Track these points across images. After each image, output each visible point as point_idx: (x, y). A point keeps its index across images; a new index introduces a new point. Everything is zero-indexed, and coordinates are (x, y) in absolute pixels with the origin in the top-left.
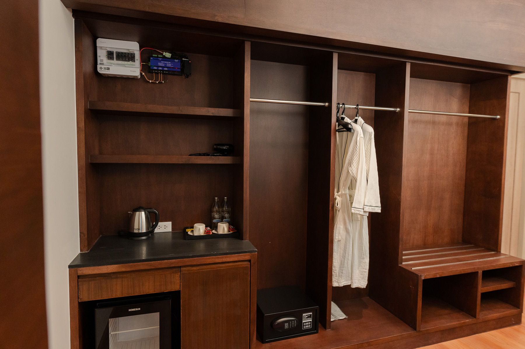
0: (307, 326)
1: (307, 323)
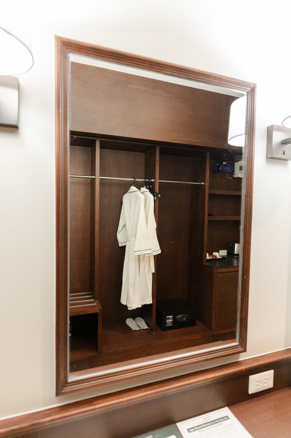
0: (169, 324)
1: (169, 323)
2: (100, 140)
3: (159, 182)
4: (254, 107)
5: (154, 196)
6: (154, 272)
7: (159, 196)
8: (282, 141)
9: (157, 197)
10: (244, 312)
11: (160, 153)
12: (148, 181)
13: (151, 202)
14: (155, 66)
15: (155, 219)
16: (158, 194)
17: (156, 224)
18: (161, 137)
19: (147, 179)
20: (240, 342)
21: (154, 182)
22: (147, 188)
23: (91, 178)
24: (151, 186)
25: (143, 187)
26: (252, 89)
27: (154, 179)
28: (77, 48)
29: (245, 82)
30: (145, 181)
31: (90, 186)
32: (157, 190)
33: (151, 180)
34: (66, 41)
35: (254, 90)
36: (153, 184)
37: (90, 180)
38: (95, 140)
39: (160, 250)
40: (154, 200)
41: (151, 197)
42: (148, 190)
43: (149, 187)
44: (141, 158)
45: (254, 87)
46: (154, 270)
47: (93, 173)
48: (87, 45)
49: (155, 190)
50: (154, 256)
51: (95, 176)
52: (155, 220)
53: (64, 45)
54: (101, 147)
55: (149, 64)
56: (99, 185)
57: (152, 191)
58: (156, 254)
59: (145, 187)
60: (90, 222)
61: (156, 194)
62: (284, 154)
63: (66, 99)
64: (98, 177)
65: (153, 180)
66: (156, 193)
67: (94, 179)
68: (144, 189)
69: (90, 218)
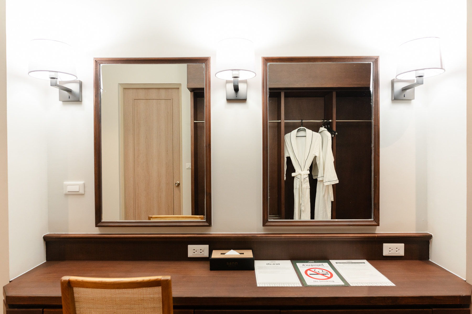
2: (284, 92)
3: (336, 122)
4: (377, 70)
5: (332, 134)
6: (333, 200)
7: (337, 133)
8: (402, 88)
9: (334, 135)
10: (376, 199)
11: (337, 96)
12: (327, 122)
13: (329, 139)
14: (312, 60)
15: (332, 153)
16: (335, 132)
17: (333, 158)
18: (335, 84)
19: (326, 120)
20: (374, 219)
21: (332, 122)
22: (325, 128)
23: (278, 122)
24: (329, 126)
25: (322, 127)
26: (376, 59)
27: (332, 119)
28: (271, 60)
29: (370, 57)
30: (323, 122)
31: (277, 129)
32: (334, 129)
33: (329, 121)
34: (267, 58)
35: (377, 60)
36: (331, 124)
37: (276, 124)
38: (281, 92)
39: (338, 180)
40: (332, 138)
41: (328, 135)
42: (326, 129)
43: (327, 126)
44: (320, 102)
45: (377, 58)
46: (333, 198)
47: (279, 118)
48: (276, 58)
49: (332, 129)
50: (333, 185)
51: (281, 120)
52: (332, 155)
53: (266, 60)
54: (285, 97)
55: (308, 60)
56: (284, 127)
57: (330, 130)
58: (334, 183)
59: (324, 127)
60: (277, 158)
61: (333, 133)
62: (404, 97)
63: (267, 84)
64: (283, 121)
65: (330, 121)
66: (333, 131)
67: (280, 122)
68: (322, 129)
69: (277, 155)
